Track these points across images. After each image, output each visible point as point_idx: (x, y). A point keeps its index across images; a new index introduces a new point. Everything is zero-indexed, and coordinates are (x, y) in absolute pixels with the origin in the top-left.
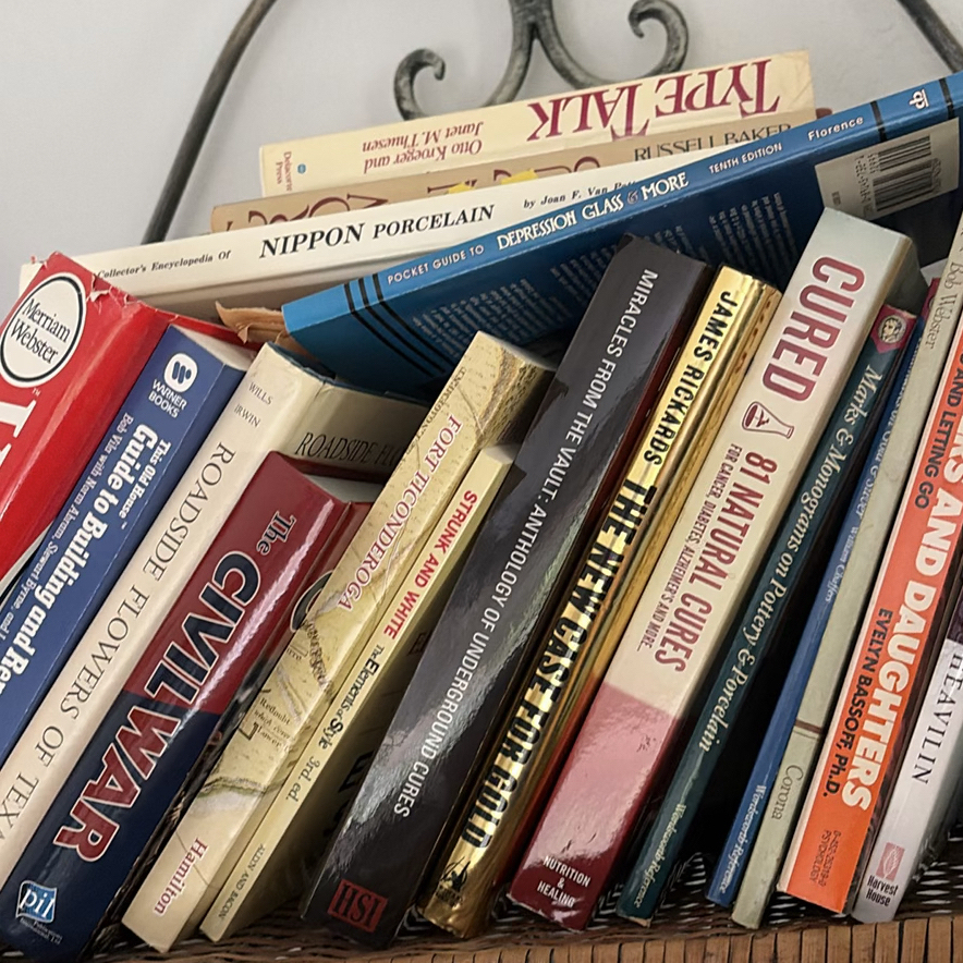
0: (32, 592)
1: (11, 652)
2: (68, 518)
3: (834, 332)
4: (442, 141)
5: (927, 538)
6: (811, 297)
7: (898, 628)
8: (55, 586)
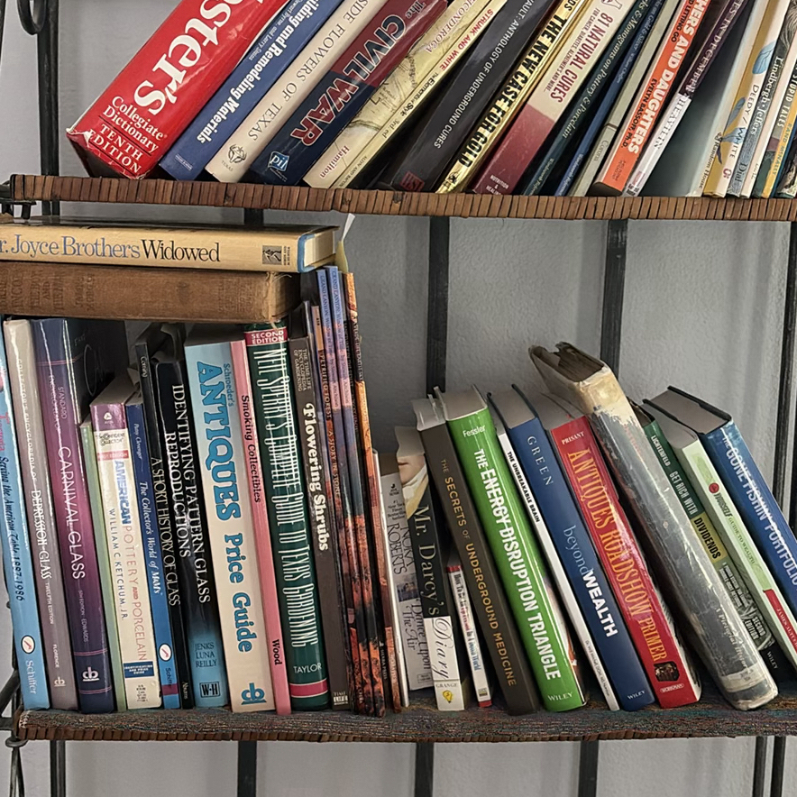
0: (288, 18)
1: (274, 45)
5: (674, 54)
7: (659, 86)
8: (300, 17)
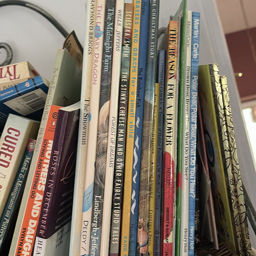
3: (14, 148)
5: (34, 207)
6: (7, 139)
7: (28, 233)
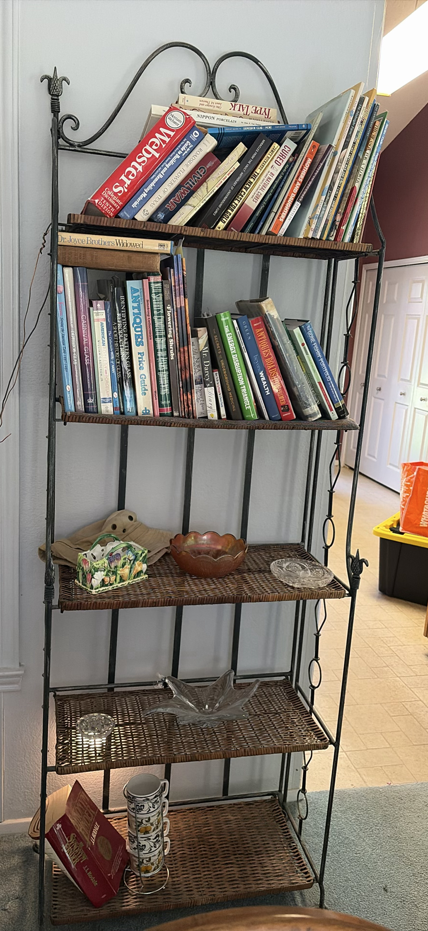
0: (165, 164)
1: (160, 174)
2: (173, 154)
4: (214, 105)
5: (295, 187)
8: (169, 164)
